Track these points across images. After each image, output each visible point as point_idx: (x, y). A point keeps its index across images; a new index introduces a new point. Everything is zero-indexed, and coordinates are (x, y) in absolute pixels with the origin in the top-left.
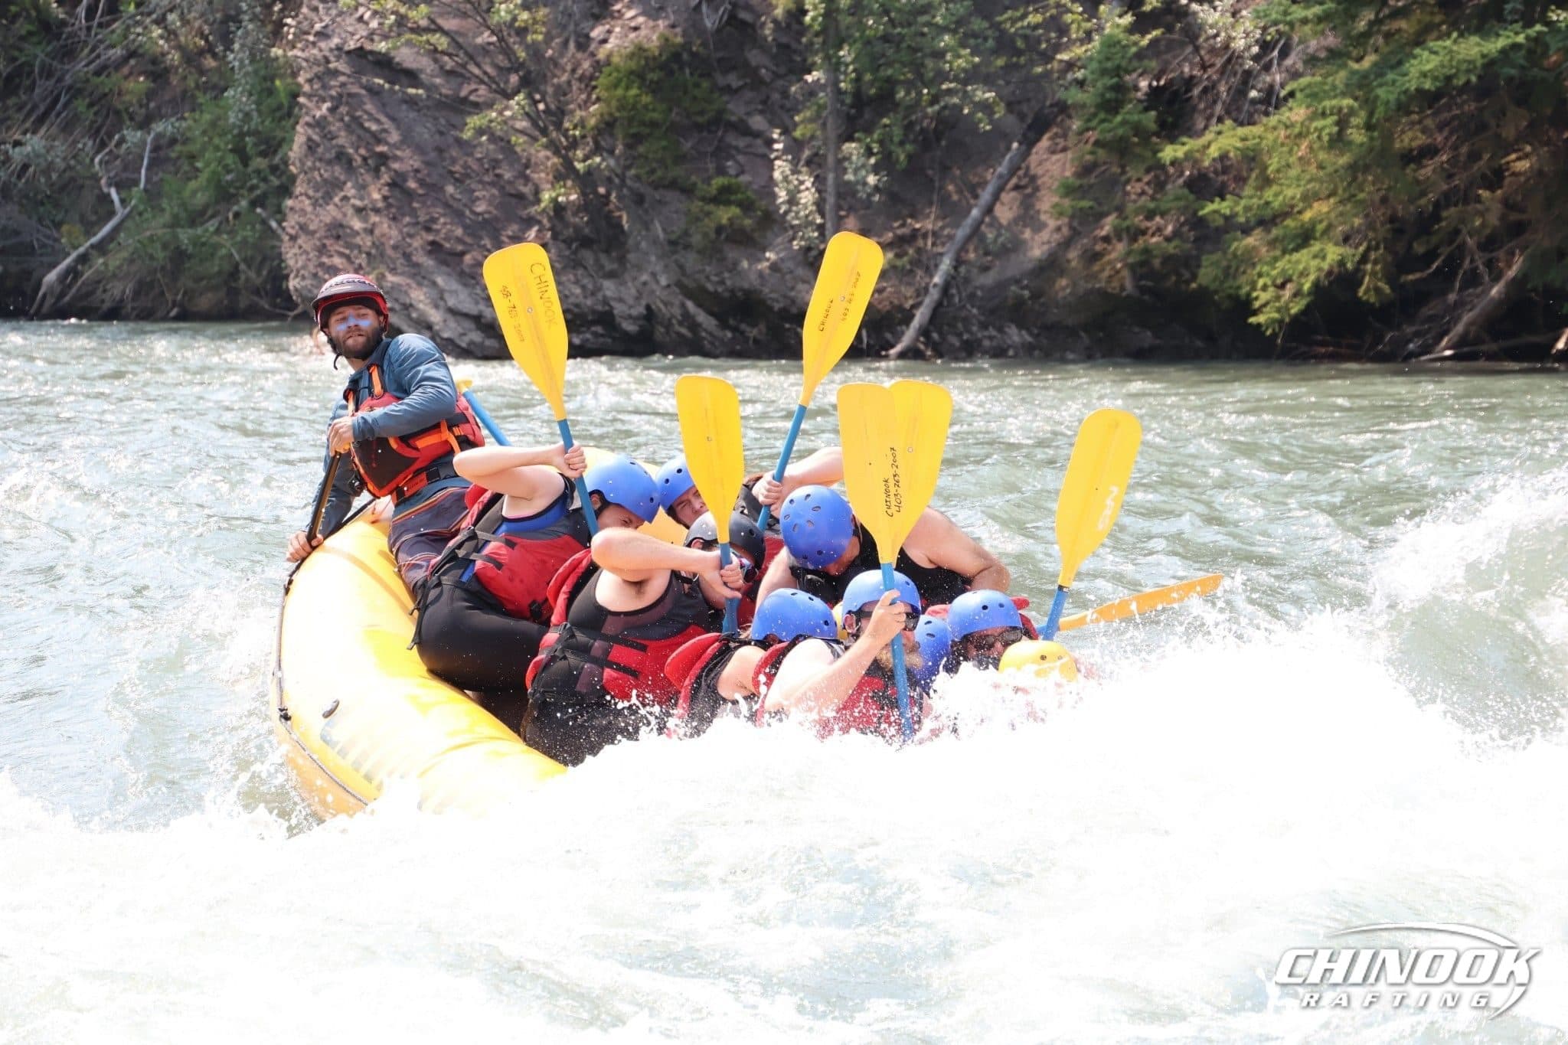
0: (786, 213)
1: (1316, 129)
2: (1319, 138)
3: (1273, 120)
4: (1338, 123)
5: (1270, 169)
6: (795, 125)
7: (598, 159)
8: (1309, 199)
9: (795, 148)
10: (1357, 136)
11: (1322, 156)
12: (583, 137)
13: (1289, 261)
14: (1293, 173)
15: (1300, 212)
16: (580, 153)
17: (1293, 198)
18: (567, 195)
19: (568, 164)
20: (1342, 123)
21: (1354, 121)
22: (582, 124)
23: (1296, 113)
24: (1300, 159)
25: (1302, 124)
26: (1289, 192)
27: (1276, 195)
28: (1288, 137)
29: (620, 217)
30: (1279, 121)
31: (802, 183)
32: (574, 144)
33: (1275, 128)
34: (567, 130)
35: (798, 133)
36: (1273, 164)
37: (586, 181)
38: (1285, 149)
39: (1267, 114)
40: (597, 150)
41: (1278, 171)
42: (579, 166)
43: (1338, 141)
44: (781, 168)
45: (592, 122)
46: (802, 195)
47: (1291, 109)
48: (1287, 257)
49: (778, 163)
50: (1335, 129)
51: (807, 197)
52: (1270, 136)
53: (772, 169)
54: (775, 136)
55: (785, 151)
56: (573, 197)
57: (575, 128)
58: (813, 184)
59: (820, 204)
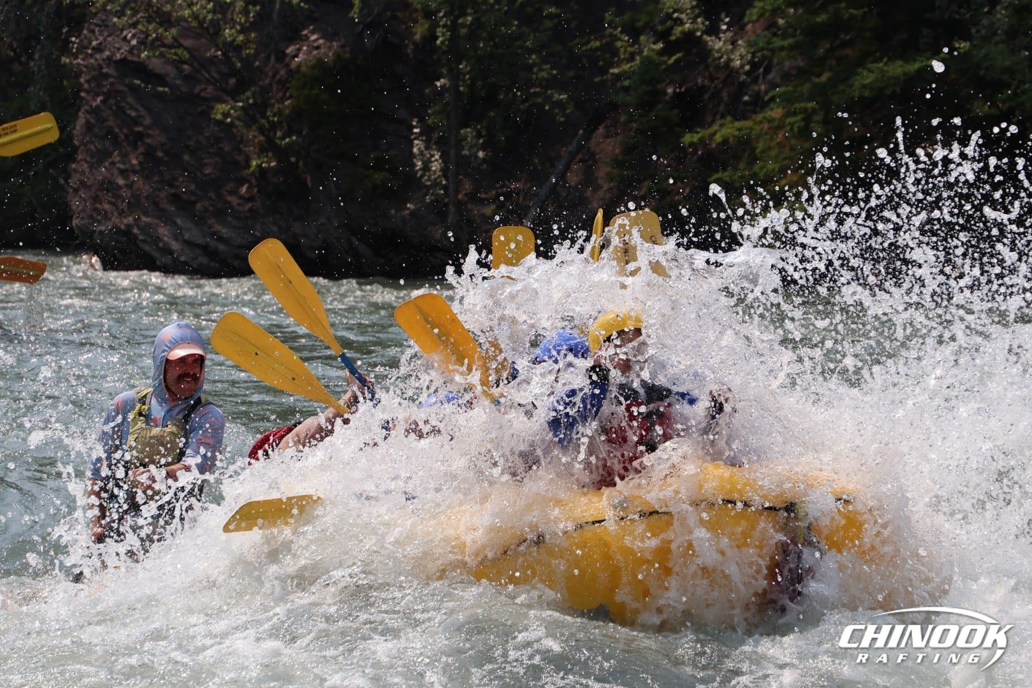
0: (422, 176)
1: (790, 123)
2: (792, 129)
3: (760, 117)
4: (804, 119)
5: (757, 150)
6: (428, 116)
7: (293, 138)
9: (427, 132)
10: (817, 128)
11: (793, 142)
12: (280, 122)
14: (773, 153)
15: (778, 181)
16: (279, 134)
17: (773, 171)
18: (268, 162)
19: (270, 141)
20: (808, 119)
21: (816, 118)
22: (279, 113)
23: (776, 112)
24: (779, 143)
25: (780, 119)
26: (771, 167)
27: (762, 168)
28: (769, 128)
29: (306, 178)
30: (764, 118)
31: (433, 156)
32: (274, 127)
33: (761, 122)
34: (269, 117)
35: (430, 121)
36: (760, 146)
37: (282, 153)
38: (768, 137)
39: (755, 112)
40: (293, 132)
41: (763, 152)
43: (805, 132)
44: (418, 146)
45: (287, 111)
46: (433, 164)
47: (772, 109)
49: (416, 142)
50: (803, 124)
51: (436, 166)
52: (758, 128)
53: (412, 146)
54: (414, 123)
55: (421, 134)
56: (273, 164)
57: (274, 115)
58: (440, 157)
59: (445, 171)
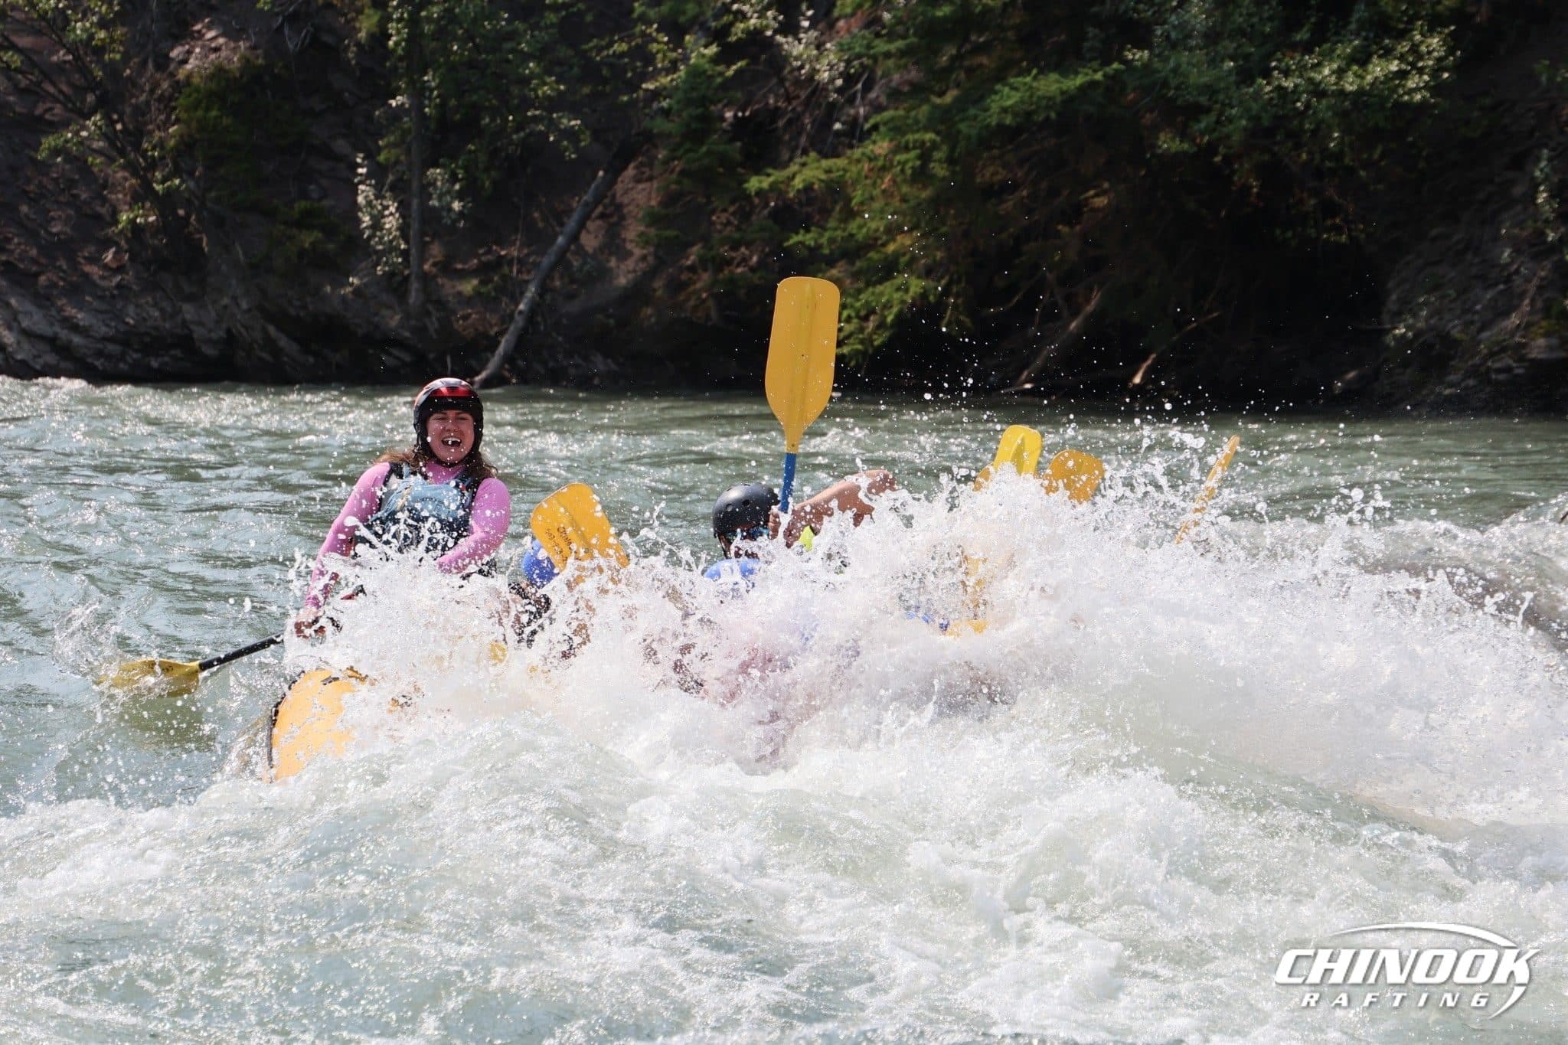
0: (370, 238)
1: (899, 163)
2: (903, 171)
3: (857, 153)
4: (920, 157)
5: (854, 202)
6: (379, 150)
7: (177, 182)
8: (892, 231)
9: (378, 173)
10: (939, 170)
11: (905, 189)
12: (162, 158)
13: (873, 294)
14: (876, 205)
15: (884, 245)
16: (158, 175)
17: (877, 230)
18: (146, 216)
19: (147, 185)
20: (925, 157)
21: (938, 155)
22: (161, 145)
23: (881, 146)
24: (884, 191)
25: (886, 157)
26: (873, 225)
27: (860, 227)
28: (871, 170)
29: (201, 240)
30: (863, 154)
31: (386, 208)
32: (153, 165)
33: (858, 161)
34: (146, 151)
35: (382, 158)
36: (858, 196)
37: (165, 203)
38: (868, 182)
39: (851, 147)
40: (176, 172)
41: (862, 203)
42: (158, 187)
43: (921, 175)
44: (364, 193)
45: (172, 143)
46: (387, 220)
47: (874, 142)
48: (871, 289)
49: (362, 187)
50: (918, 163)
51: (391, 222)
52: (854, 169)
53: (356, 194)
54: (359, 160)
55: (368, 176)
56: (152, 219)
57: (154, 149)
58: (397, 209)
59: (404, 229)
